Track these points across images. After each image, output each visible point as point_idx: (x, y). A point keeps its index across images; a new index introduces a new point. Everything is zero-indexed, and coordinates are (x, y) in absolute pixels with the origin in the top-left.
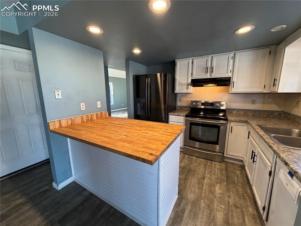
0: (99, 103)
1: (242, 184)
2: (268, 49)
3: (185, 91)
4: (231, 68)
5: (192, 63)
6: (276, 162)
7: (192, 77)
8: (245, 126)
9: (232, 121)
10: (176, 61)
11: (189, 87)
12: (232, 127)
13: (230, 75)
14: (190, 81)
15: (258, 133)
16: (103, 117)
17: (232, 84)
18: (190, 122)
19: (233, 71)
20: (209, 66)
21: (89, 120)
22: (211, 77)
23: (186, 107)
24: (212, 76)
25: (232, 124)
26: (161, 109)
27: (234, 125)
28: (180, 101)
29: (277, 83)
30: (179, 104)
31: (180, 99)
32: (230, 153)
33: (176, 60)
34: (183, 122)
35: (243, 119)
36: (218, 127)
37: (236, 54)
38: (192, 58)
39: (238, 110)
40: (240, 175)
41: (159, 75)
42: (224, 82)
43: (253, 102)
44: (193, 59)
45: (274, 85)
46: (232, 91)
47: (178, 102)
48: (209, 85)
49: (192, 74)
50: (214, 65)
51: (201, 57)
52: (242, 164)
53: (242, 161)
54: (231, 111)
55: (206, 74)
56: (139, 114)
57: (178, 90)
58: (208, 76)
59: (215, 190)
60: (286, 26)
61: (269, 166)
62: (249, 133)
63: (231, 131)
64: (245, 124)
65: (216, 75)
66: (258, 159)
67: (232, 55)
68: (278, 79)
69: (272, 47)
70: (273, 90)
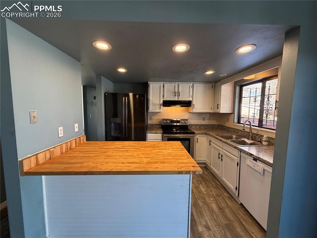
0: (76, 125)
1: (212, 179)
2: (211, 84)
3: (158, 111)
4: (191, 94)
5: (163, 86)
7: (163, 99)
8: (205, 137)
9: (198, 134)
10: (149, 83)
11: (162, 107)
12: (197, 139)
13: (190, 99)
14: (162, 102)
15: (221, 140)
16: (81, 143)
17: (193, 106)
18: (168, 138)
19: (193, 96)
20: (176, 90)
21: (68, 149)
23: (156, 125)
24: (179, 99)
25: (197, 136)
29: (219, 107)
30: (150, 122)
31: (150, 118)
32: (198, 159)
33: (149, 82)
35: (203, 132)
37: (194, 84)
38: (163, 82)
39: (196, 125)
41: (131, 95)
42: (187, 104)
43: (204, 119)
44: (164, 84)
45: (218, 108)
46: (193, 111)
47: (149, 121)
48: (177, 106)
49: (163, 96)
50: (180, 91)
51: (170, 83)
52: (205, 166)
54: (191, 126)
55: (175, 97)
56: (113, 135)
57: (151, 109)
58: (176, 99)
59: (201, 190)
60: (226, 74)
61: (237, 159)
62: (210, 141)
63: (197, 142)
64: (205, 135)
65: (182, 98)
66: (224, 158)
67: (192, 85)
68: (219, 104)
69: (213, 83)
70: (217, 111)
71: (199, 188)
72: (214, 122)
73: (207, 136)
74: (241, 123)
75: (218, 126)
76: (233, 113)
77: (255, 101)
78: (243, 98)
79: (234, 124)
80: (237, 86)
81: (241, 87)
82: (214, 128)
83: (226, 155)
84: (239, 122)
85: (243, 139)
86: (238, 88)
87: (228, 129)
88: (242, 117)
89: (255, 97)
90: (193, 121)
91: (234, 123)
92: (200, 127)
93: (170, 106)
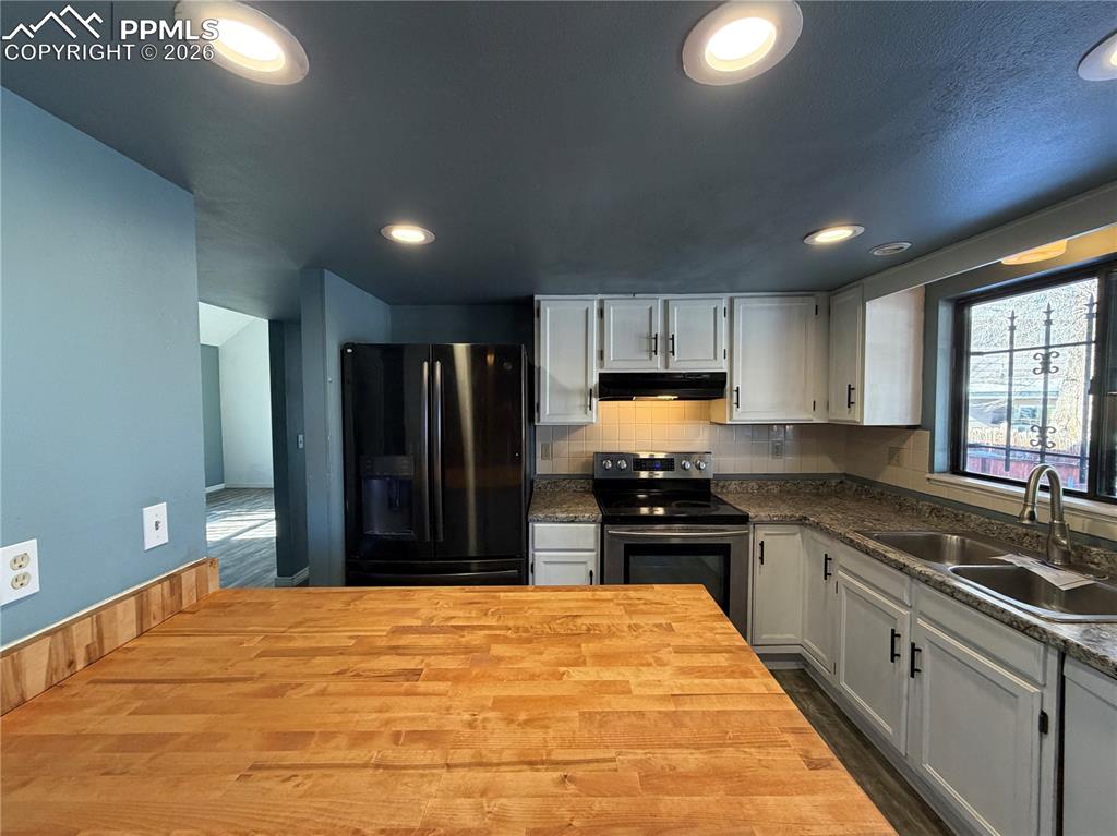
0: (156, 514)
2: (812, 299)
3: (577, 417)
4: (724, 344)
5: (601, 313)
6: (1062, 679)
7: (602, 366)
8: (795, 534)
9: (762, 523)
10: (539, 301)
11: (594, 400)
12: (762, 544)
13: (721, 366)
14: (595, 380)
17: (732, 395)
18: (626, 545)
19: (730, 354)
20: (658, 329)
21: (71, 663)
22: (667, 368)
23: (570, 477)
24: (670, 365)
25: (761, 534)
27: (766, 535)
28: (545, 456)
29: (855, 397)
30: (542, 467)
32: (764, 636)
33: (536, 297)
34: (593, 547)
35: (786, 511)
36: (723, 550)
37: (736, 301)
38: (600, 296)
39: (743, 478)
40: (825, 719)
41: (461, 351)
42: (707, 387)
43: (778, 451)
44: (602, 302)
45: (850, 404)
46: (735, 417)
47: (538, 460)
48: (659, 397)
49: (601, 355)
50: (675, 329)
51: (631, 296)
52: (796, 668)
53: (798, 657)
54: (721, 484)
55: (651, 358)
56: (377, 533)
57: (551, 410)
58: (656, 366)
60: (909, 245)
61: (1036, 696)
62: (826, 559)
63: (762, 558)
64: (797, 528)
65: (686, 362)
66: (926, 661)
67: (725, 304)
68: (857, 385)
69: (818, 294)
70: (841, 415)
72: (820, 464)
73: (808, 531)
74: (968, 470)
75: (841, 482)
76: (926, 424)
77: (1046, 369)
78: (973, 360)
79: (935, 476)
80: (940, 302)
81: (961, 306)
82: (823, 490)
84: (956, 467)
86: (945, 314)
87: (901, 500)
88: (973, 446)
89: (1043, 351)
90: (728, 460)
91: (932, 471)
92: (766, 487)
93: (631, 399)
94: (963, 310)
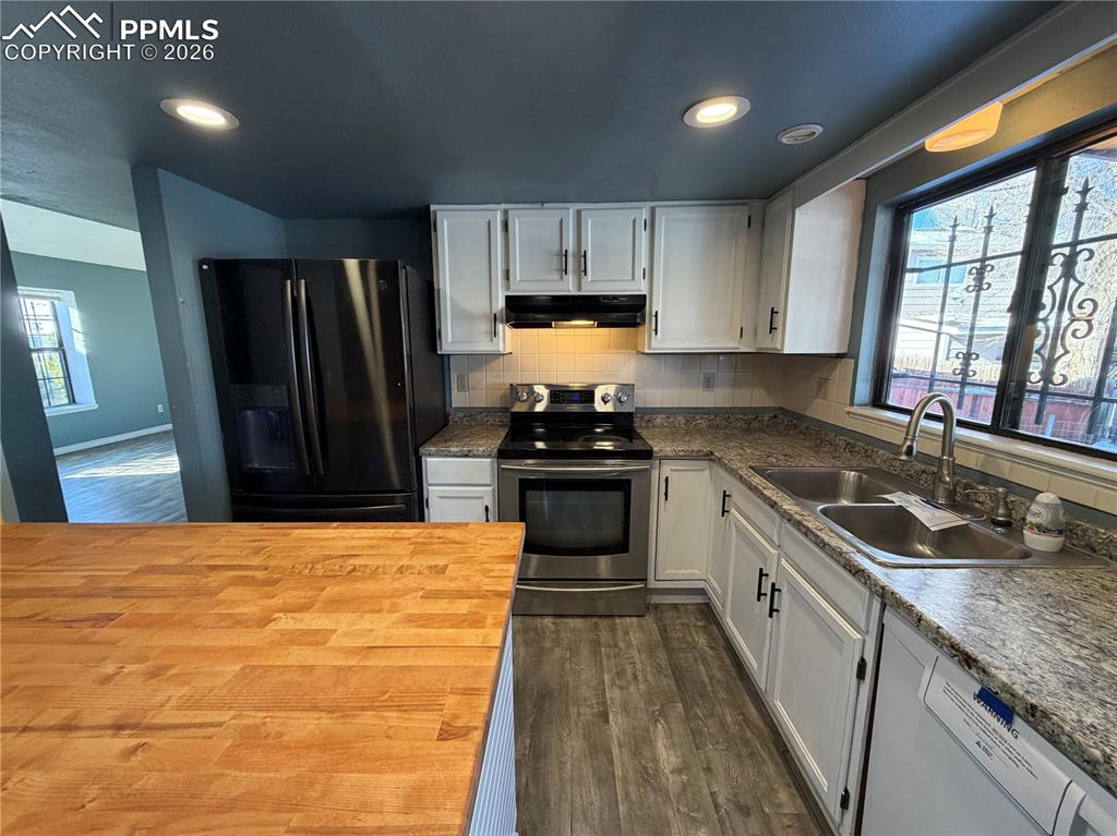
2: (745, 208)
3: (483, 346)
4: (643, 263)
5: (506, 226)
6: (882, 627)
7: (508, 288)
8: (703, 470)
9: (668, 458)
10: (435, 212)
11: (500, 327)
12: (667, 480)
13: (640, 287)
14: (501, 304)
15: (773, 505)
17: (650, 322)
18: (520, 480)
19: (650, 274)
20: (570, 246)
22: (579, 290)
23: (488, 411)
24: (583, 287)
25: (667, 469)
26: (375, 427)
27: (672, 470)
28: (461, 388)
29: (779, 319)
30: (458, 399)
31: (461, 378)
32: (668, 572)
33: (433, 207)
34: (489, 482)
35: (697, 445)
36: (621, 485)
37: (658, 212)
38: (503, 206)
39: (670, 412)
40: (711, 652)
41: (352, 265)
42: (624, 313)
43: (709, 383)
44: (506, 212)
45: (772, 329)
46: (653, 346)
47: (454, 392)
48: (574, 323)
49: (507, 275)
50: (588, 245)
51: (539, 206)
52: (702, 601)
53: (702, 592)
54: (648, 417)
55: (562, 278)
56: (256, 466)
57: (451, 339)
58: (568, 287)
61: (856, 639)
62: (725, 495)
63: (666, 494)
64: (705, 464)
65: (598, 284)
66: (785, 602)
67: (645, 214)
68: (781, 310)
69: (754, 202)
70: (766, 343)
71: (651, 743)
72: (755, 397)
73: (716, 467)
74: (890, 403)
75: (775, 416)
76: (851, 353)
77: (979, 288)
78: (908, 276)
79: (854, 409)
80: (878, 208)
81: (901, 215)
82: (755, 424)
83: (798, 594)
84: (878, 401)
85: (898, 499)
86: (882, 221)
87: (820, 435)
88: (897, 376)
89: (978, 265)
90: (661, 393)
91: (852, 404)
92: (690, 420)
94: (903, 216)
